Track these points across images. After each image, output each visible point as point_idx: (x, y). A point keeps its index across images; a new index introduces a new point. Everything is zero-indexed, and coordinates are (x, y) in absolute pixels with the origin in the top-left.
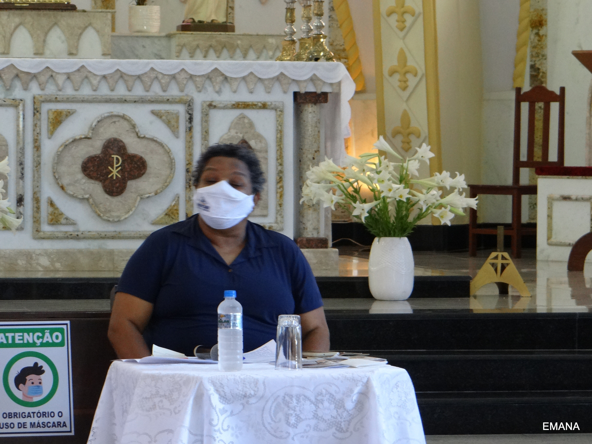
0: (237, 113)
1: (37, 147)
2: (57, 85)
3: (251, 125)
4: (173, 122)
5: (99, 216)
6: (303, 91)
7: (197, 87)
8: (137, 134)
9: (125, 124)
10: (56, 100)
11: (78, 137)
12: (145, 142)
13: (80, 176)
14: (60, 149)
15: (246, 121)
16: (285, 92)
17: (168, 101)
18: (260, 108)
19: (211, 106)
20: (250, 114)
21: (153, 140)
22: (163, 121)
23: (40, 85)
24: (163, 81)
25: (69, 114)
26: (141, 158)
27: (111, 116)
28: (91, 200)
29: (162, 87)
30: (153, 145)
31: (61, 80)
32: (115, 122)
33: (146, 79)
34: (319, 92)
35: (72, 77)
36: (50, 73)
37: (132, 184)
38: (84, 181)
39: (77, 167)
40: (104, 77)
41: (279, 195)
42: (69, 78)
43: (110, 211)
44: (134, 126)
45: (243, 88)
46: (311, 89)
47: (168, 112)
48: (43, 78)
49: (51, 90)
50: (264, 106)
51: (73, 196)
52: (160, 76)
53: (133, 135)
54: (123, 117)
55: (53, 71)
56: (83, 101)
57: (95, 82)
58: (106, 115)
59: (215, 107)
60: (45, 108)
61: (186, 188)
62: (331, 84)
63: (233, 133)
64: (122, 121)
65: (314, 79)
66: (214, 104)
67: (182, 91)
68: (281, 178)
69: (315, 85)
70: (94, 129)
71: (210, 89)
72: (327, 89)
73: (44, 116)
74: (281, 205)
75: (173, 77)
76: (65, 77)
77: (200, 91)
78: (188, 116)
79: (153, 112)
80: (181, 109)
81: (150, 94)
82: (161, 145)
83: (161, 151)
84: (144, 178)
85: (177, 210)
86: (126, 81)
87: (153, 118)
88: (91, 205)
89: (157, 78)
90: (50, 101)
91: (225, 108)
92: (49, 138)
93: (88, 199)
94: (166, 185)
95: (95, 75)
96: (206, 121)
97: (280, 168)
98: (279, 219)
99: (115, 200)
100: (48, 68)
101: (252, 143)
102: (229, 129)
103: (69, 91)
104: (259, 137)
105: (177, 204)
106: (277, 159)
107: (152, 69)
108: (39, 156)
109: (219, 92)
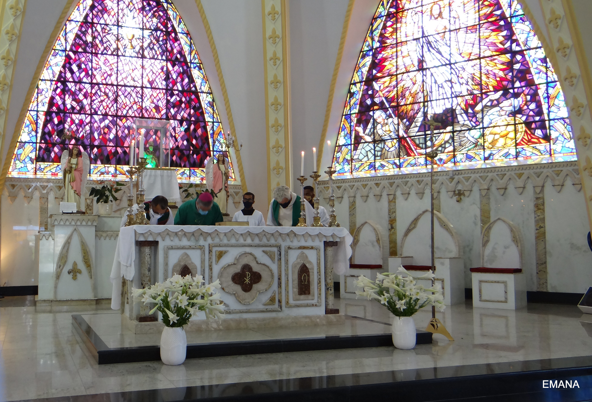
0: (300, 251)
1: (211, 269)
2: (220, 239)
3: (307, 257)
4: (273, 256)
5: (240, 302)
6: (328, 241)
7: (282, 239)
8: (257, 262)
9: (251, 257)
10: (220, 246)
11: (230, 264)
12: (260, 265)
13: (231, 282)
14: (222, 270)
15: (304, 255)
16: (320, 241)
17: (270, 246)
18: (310, 249)
19: (289, 248)
20: (306, 251)
21: (264, 265)
22: (268, 255)
23: (212, 238)
24: (268, 236)
25: (226, 252)
26: (259, 273)
27: (246, 253)
28: (236, 295)
29: (267, 240)
30: (264, 267)
31: (222, 236)
32: (246, 256)
33: (260, 235)
34: (335, 241)
35: (227, 235)
36: (217, 233)
37: (255, 286)
38: (233, 285)
39: (230, 278)
40: (242, 234)
41: (319, 289)
42: (225, 235)
43: (245, 299)
44: (255, 258)
45: (302, 240)
46: (332, 240)
47: (270, 251)
48: (213, 235)
49: (217, 241)
50: (312, 248)
51: (227, 293)
52: (267, 234)
53: (255, 262)
54: (251, 254)
55: (218, 231)
56: (232, 246)
57: (237, 237)
58: (243, 253)
59: (291, 248)
60: (214, 249)
61: (278, 287)
62: (340, 238)
63: (299, 260)
64: (250, 255)
65: (333, 236)
66: (290, 247)
67: (276, 241)
68: (320, 281)
69: (333, 238)
70: (237, 260)
71: (288, 240)
72: (338, 240)
73: (214, 253)
74: (320, 294)
75: (272, 234)
76: (224, 234)
77: (284, 241)
78: (279, 253)
79: (263, 251)
80: (275, 250)
81: (262, 243)
82: (268, 267)
83: (267, 269)
84: (260, 283)
85: (275, 298)
86: (251, 237)
87: (263, 254)
88: (236, 297)
89: (265, 235)
90: (217, 246)
91: (295, 249)
92: (216, 264)
93: (235, 294)
94: (270, 286)
95: (237, 233)
96: (287, 255)
97: (319, 277)
98: (319, 301)
99: (247, 294)
100: (216, 230)
101: (307, 265)
102: (297, 259)
103: (225, 241)
104: (310, 262)
105: (275, 295)
106: (318, 273)
107: (263, 231)
108: (212, 273)
109: (292, 242)
